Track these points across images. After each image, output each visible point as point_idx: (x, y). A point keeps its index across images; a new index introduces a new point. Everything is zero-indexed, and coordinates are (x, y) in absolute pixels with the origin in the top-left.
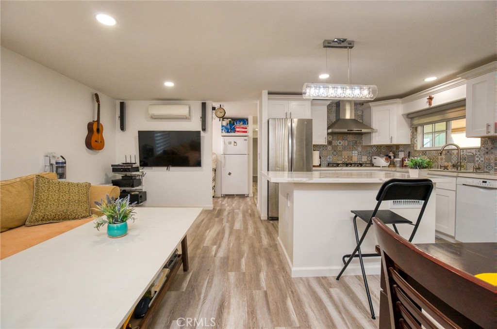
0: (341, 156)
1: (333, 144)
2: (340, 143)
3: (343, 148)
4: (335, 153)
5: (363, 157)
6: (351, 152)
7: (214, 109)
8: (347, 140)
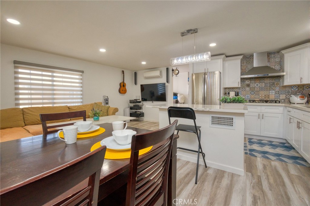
0: (259, 95)
1: (251, 86)
2: (257, 85)
3: (260, 89)
4: (253, 93)
5: (281, 95)
6: (268, 92)
7: (173, 70)
8: (264, 82)
